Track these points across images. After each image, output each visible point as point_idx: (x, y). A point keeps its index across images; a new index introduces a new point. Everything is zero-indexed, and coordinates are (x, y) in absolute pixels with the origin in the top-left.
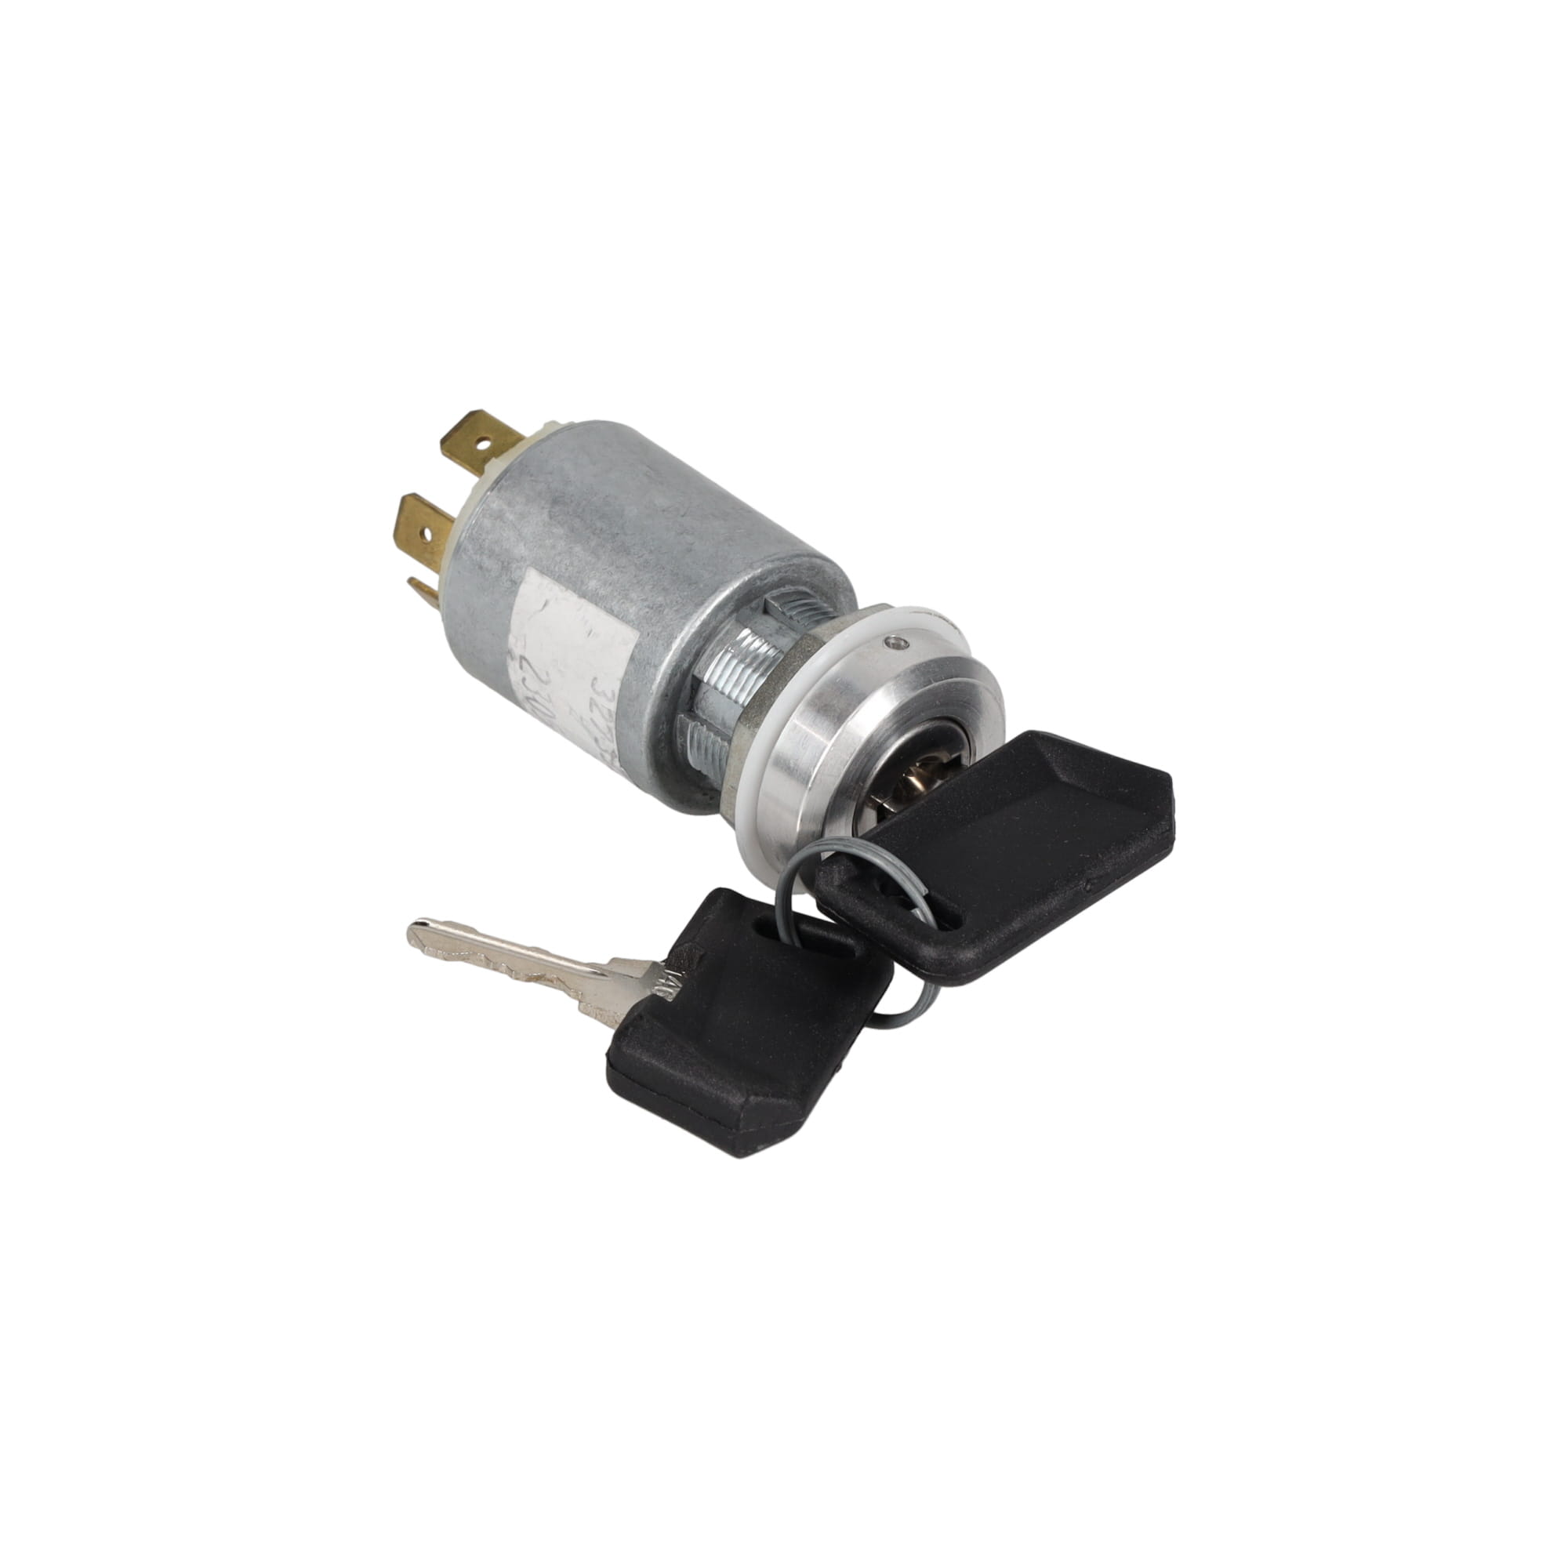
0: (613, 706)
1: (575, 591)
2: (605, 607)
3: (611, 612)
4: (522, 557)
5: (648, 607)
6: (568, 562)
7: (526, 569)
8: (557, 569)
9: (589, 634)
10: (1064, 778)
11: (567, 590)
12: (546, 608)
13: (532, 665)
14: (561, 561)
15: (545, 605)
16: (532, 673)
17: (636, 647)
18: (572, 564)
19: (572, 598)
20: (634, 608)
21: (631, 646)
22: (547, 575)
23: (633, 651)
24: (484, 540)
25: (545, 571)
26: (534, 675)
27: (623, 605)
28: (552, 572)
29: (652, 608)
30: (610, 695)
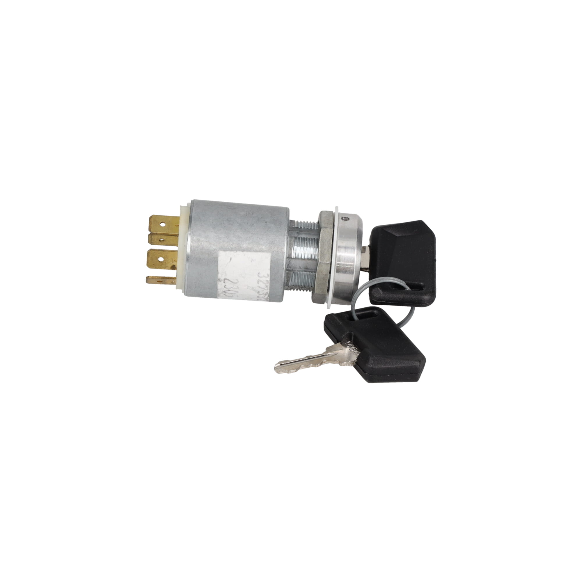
0: (268, 279)
1: (240, 251)
2: (253, 251)
3: (256, 251)
4: (214, 249)
5: (269, 244)
6: (232, 243)
7: (218, 252)
8: (229, 247)
9: (252, 261)
10: (398, 235)
11: (236, 252)
12: (231, 260)
13: (230, 280)
14: (229, 244)
15: (231, 259)
16: (229, 282)
17: (271, 257)
18: (233, 243)
19: (240, 253)
20: (264, 247)
21: (270, 258)
22: (226, 250)
23: (271, 259)
24: (197, 250)
25: (225, 250)
26: (231, 283)
27: (260, 248)
28: (228, 249)
29: (270, 244)
30: (266, 276)
